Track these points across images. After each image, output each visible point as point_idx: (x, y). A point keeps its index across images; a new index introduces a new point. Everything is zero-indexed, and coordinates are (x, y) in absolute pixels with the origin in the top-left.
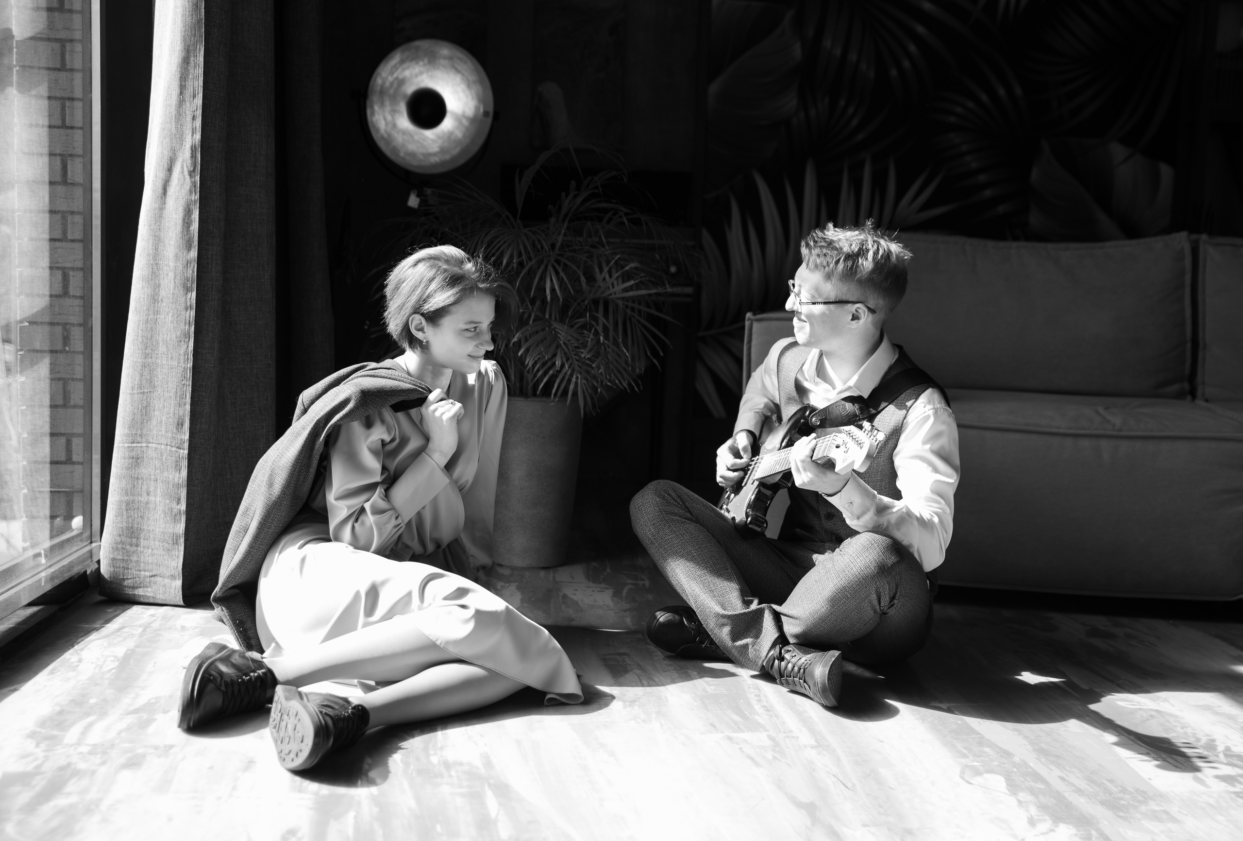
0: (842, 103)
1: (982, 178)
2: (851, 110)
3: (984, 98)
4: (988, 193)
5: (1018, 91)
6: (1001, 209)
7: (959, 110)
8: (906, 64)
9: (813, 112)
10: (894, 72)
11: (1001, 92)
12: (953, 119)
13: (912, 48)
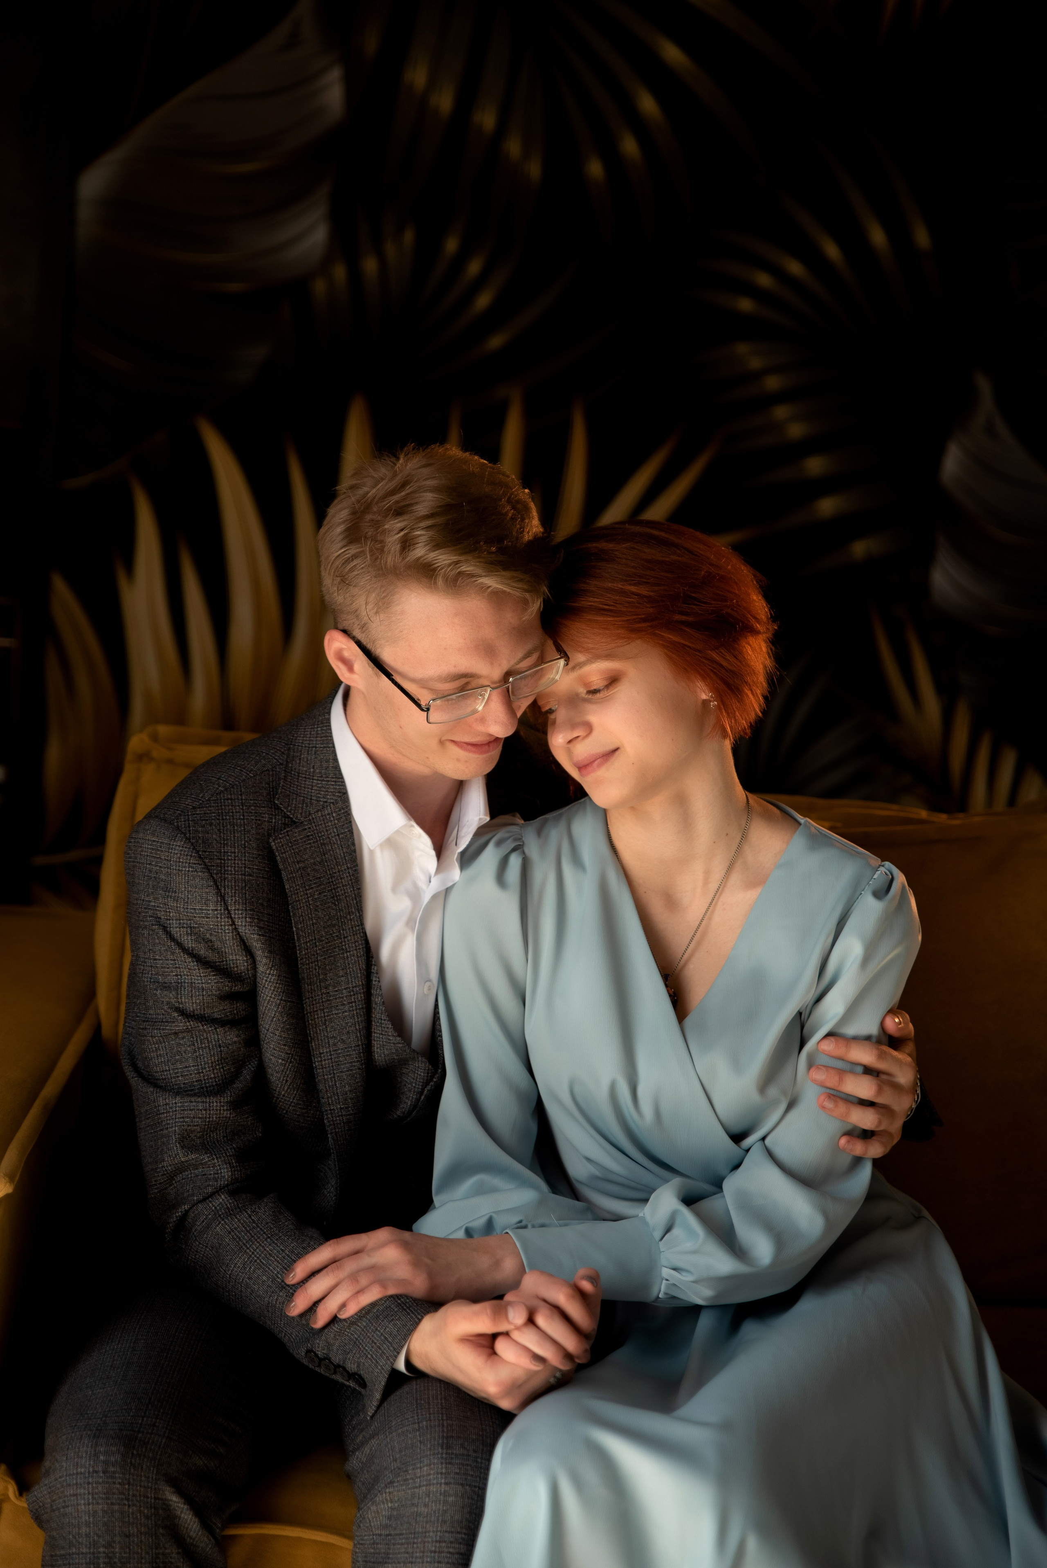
0: (451, 245)
1: (815, 465)
2: (474, 267)
3: (832, 251)
4: (827, 506)
5: (922, 238)
6: (860, 549)
7: (764, 280)
8: (630, 146)
9: (370, 266)
10: (595, 169)
11: (878, 237)
12: (746, 305)
13: (648, 104)
